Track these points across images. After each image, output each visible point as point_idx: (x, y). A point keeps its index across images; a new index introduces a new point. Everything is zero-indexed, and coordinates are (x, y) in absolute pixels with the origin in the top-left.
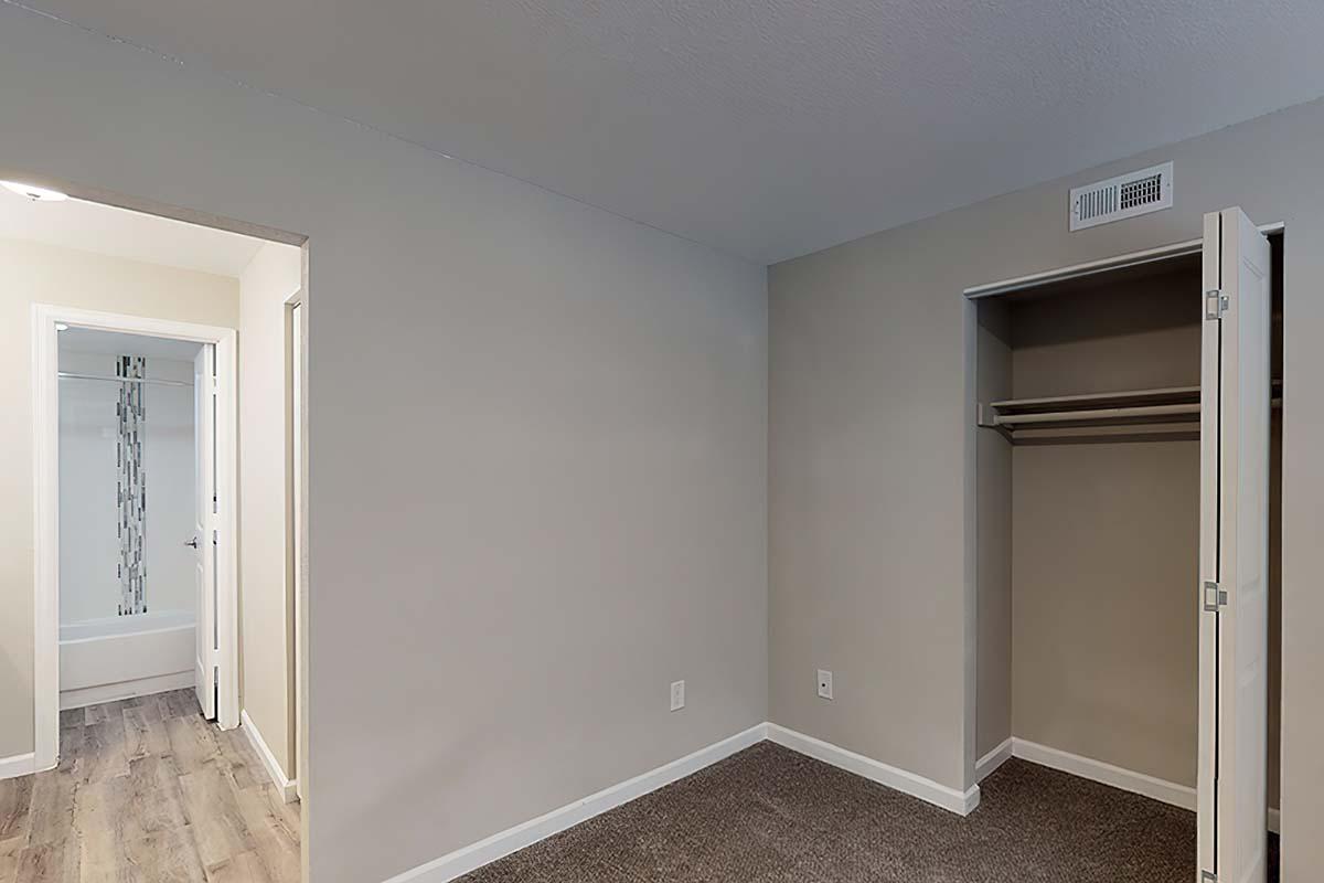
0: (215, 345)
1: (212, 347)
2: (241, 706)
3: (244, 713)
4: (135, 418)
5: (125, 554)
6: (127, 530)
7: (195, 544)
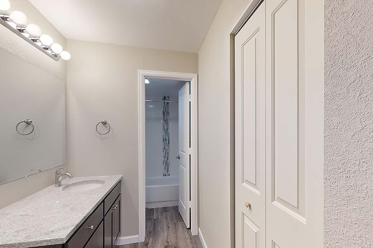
0: (190, 82)
1: (189, 82)
2: (199, 226)
3: (199, 229)
4: (167, 115)
5: (164, 157)
6: (165, 150)
7: (179, 158)
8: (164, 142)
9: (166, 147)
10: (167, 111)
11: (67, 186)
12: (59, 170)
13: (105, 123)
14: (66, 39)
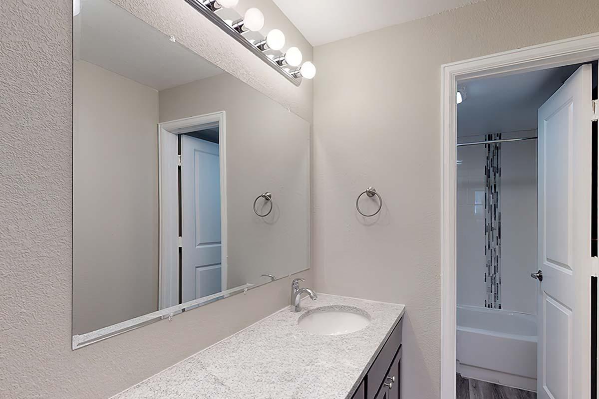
4: (495, 175)
5: (488, 266)
6: (490, 251)
7: (540, 278)
8: (487, 233)
9: (493, 244)
10: (495, 165)
11: (309, 313)
12: (296, 281)
13: (371, 194)
14: (313, 47)
